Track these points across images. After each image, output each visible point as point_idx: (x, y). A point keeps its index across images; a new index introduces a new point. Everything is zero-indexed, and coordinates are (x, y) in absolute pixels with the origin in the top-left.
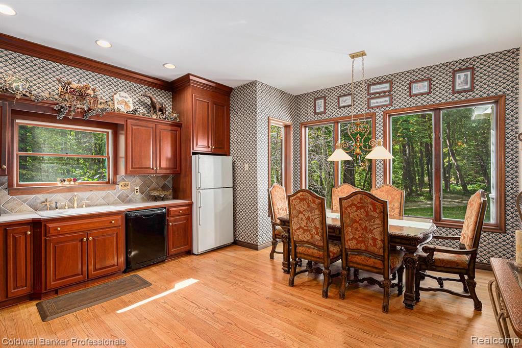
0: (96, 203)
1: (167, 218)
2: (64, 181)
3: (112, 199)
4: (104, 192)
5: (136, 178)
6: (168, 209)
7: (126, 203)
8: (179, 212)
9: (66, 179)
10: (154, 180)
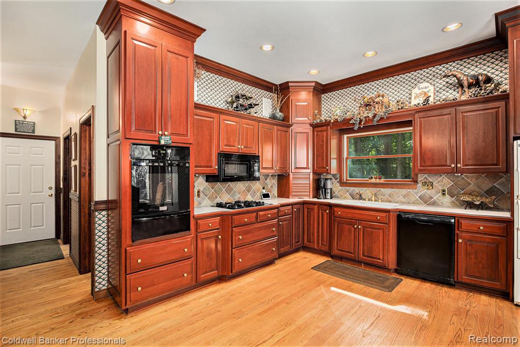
0: (396, 201)
1: (457, 231)
2: (372, 178)
3: (413, 199)
4: (405, 190)
5: (443, 178)
6: (458, 220)
7: (428, 204)
8: (479, 228)
9: (373, 177)
10: (471, 180)
